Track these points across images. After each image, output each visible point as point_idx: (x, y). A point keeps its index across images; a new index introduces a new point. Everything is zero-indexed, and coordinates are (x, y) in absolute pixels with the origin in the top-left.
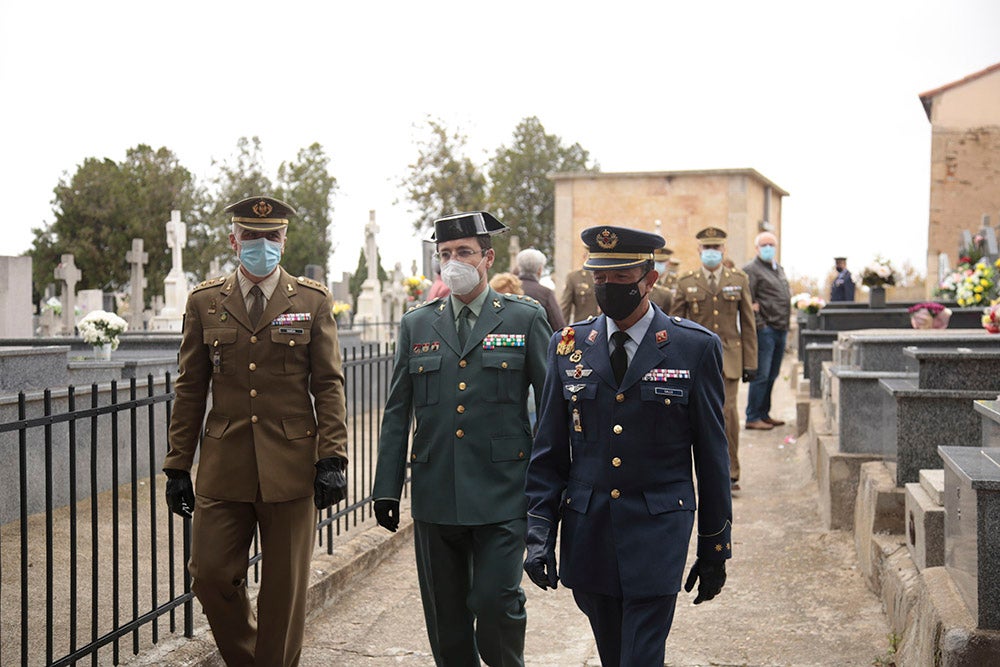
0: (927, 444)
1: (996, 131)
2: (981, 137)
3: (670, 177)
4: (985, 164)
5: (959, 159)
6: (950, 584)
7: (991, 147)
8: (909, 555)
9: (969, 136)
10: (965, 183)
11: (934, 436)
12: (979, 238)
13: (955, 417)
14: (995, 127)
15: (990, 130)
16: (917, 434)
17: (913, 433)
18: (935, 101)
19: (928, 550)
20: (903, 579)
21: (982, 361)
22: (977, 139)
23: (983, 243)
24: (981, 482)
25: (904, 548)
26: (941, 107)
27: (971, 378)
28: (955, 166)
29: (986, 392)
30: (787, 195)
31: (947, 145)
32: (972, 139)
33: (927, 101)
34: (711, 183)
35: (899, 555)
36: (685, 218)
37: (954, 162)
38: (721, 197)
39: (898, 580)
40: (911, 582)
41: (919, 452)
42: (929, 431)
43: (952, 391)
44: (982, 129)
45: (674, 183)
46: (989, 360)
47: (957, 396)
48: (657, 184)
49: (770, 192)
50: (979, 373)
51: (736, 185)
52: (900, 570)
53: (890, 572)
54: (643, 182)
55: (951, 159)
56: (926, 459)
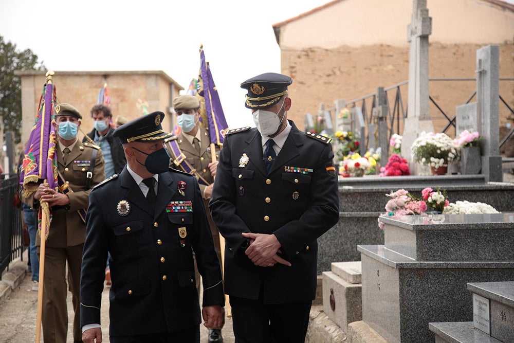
0: (332, 247)
1: (319, 50)
2: (310, 54)
3: (106, 76)
4: (313, 71)
5: (298, 68)
6: (371, 330)
7: (316, 60)
8: (327, 317)
9: (304, 53)
10: (302, 83)
11: (336, 242)
12: (320, 118)
13: (347, 229)
14: (318, 48)
15: (315, 49)
16: (325, 241)
17: (323, 240)
18: (282, 29)
19: (348, 312)
20: (330, 332)
21: (362, 194)
22: (307, 55)
23: (322, 121)
24: (402, 264)
25: (322, 313)
26: (285, 34)
27: (355, 204)
28: (295, 72)
29: (366, 213)
30: (183, 89)
31: (290, 59)
32: (306, 55)
33: (277, 30)
34: (134, 80)
35: (321, 318)
36: (118, 104)
37: (294, 70)
38: (141, 90)
39: (326, 333)
40: (336, 333)
41: (327, 252)
42: (333, 238)
43: (346, 213)
44: (310, 49)
45: (109, 80)
46: (365, 193)
47: (349, 216)
48: (97, 80)
49: (173, 87)
50: (360, 201)
51: (151, 82)
52: (325, 326)
53: (318, 329)
54: (87, 79)
55: (292, 67)
56: (331, 256)
